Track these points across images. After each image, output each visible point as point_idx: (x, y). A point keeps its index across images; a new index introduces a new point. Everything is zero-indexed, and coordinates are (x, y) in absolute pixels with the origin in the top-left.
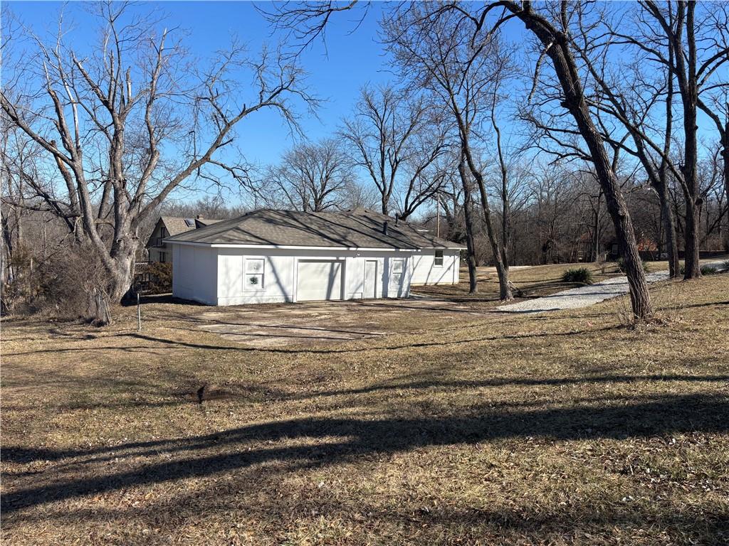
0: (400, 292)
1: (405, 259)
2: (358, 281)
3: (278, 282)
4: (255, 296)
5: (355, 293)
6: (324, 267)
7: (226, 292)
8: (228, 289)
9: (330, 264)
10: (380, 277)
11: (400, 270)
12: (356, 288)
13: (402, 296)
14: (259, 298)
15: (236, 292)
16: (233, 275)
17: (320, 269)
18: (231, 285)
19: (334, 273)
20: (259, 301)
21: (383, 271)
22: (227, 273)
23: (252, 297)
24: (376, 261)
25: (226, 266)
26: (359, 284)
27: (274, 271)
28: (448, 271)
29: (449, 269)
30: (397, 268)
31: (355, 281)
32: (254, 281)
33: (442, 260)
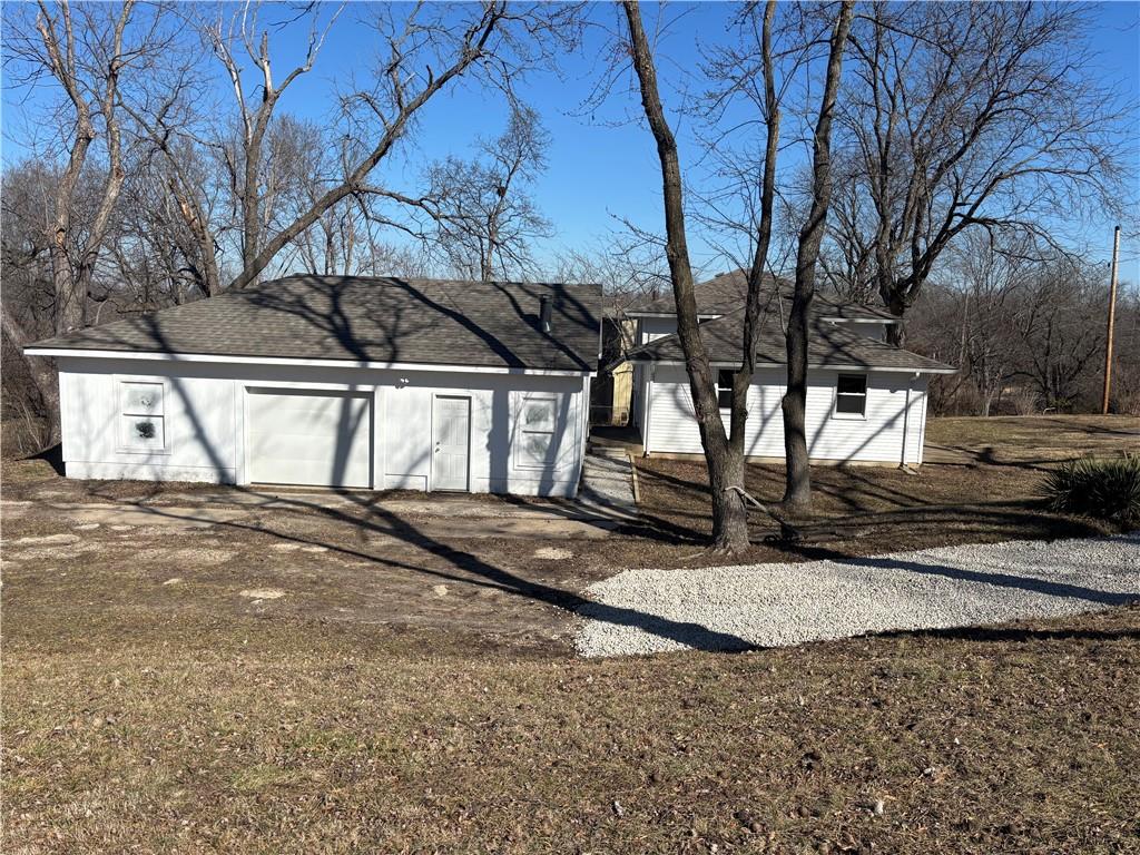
0: (547, 480)
1: (560, 396)
2: (415, 446)
3: (200, 435)
4: (146, 463)
5: (406, 475)
6: (324, 407)
7: (84, 451)
8: (88, 444)
9: (337, 402)
10: (480, 440)
11: (549, 425)
12: (408, 464)
13: (555, 491)
14: (158, 468)
15: (104, 452)
16: (97, 414)
17: (312, 412)
18: (93, 436)
19: (351, 424)
20: (156, 474)
21: (490, 426)
22: (84, 409)
23: (140, 465)
24: (469, 398)
25: (81, 393)
26: (420, 451)
27: (189, 411)
28: (887, 434)
29: (890, 424)
30: (535, 417)
31: (408, 445)
32: (146, 430)
33: (863, 399)
